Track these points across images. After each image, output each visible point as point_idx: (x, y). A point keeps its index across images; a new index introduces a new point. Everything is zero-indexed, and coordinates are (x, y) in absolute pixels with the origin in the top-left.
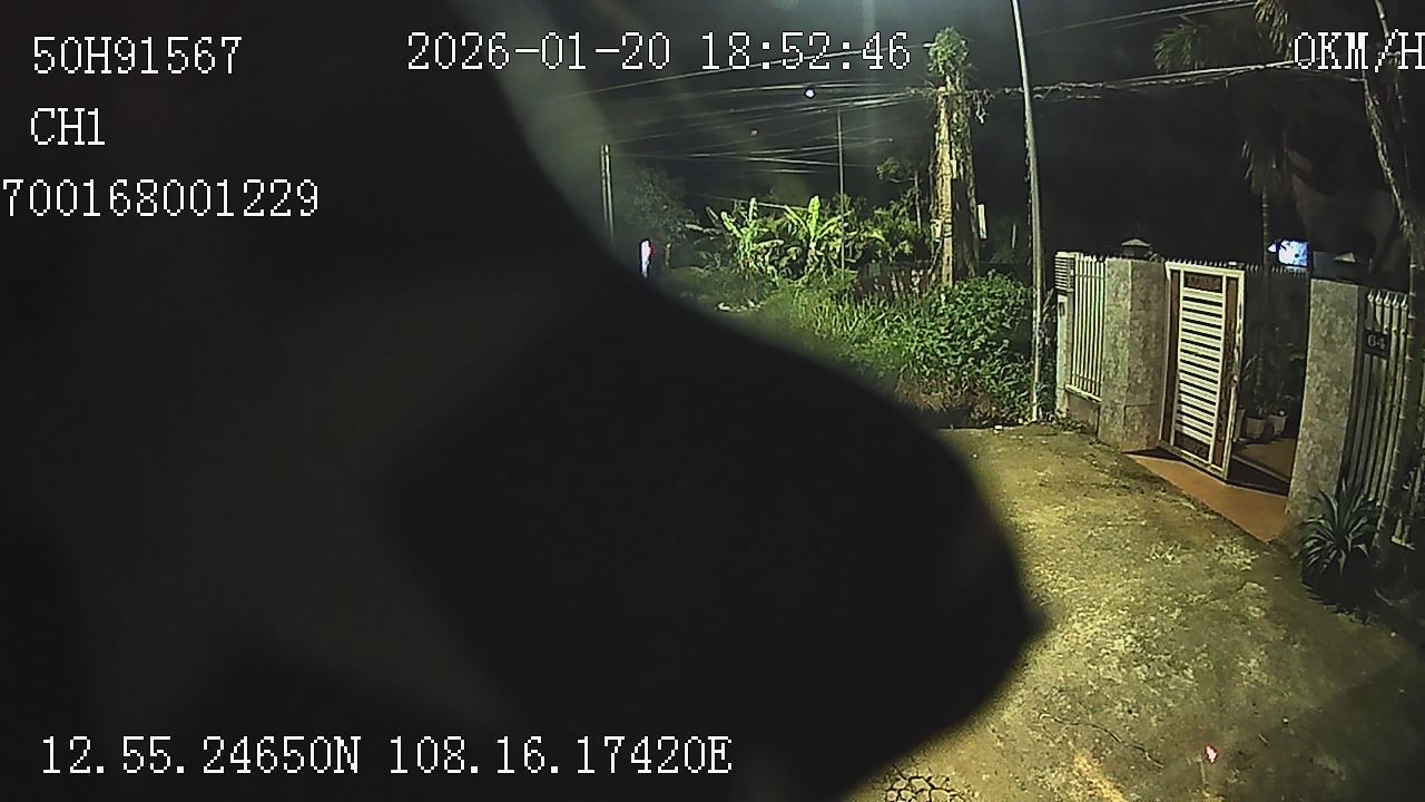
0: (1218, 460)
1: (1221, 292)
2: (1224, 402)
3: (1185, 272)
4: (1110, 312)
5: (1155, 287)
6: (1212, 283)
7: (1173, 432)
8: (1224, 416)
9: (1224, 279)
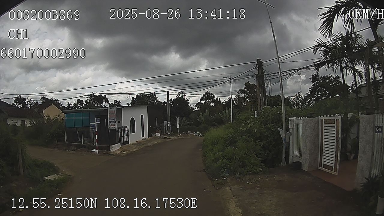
0: (335, 171)
1: (335, 124)
2: (337, 154)
3: (324, 119)
4: (304, 133)
5: (316, 125)
6: (332, 122)
7: (322, 164)
8: (337, 158)
9: (335, 120)
